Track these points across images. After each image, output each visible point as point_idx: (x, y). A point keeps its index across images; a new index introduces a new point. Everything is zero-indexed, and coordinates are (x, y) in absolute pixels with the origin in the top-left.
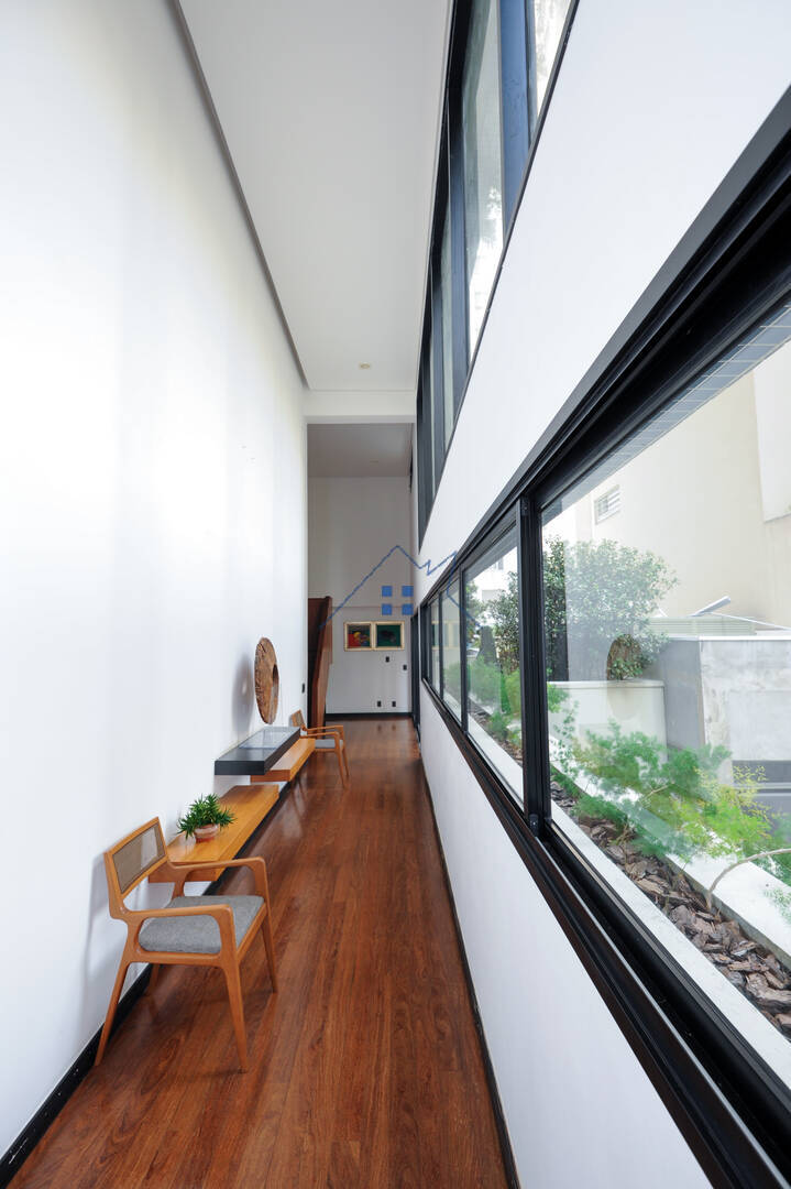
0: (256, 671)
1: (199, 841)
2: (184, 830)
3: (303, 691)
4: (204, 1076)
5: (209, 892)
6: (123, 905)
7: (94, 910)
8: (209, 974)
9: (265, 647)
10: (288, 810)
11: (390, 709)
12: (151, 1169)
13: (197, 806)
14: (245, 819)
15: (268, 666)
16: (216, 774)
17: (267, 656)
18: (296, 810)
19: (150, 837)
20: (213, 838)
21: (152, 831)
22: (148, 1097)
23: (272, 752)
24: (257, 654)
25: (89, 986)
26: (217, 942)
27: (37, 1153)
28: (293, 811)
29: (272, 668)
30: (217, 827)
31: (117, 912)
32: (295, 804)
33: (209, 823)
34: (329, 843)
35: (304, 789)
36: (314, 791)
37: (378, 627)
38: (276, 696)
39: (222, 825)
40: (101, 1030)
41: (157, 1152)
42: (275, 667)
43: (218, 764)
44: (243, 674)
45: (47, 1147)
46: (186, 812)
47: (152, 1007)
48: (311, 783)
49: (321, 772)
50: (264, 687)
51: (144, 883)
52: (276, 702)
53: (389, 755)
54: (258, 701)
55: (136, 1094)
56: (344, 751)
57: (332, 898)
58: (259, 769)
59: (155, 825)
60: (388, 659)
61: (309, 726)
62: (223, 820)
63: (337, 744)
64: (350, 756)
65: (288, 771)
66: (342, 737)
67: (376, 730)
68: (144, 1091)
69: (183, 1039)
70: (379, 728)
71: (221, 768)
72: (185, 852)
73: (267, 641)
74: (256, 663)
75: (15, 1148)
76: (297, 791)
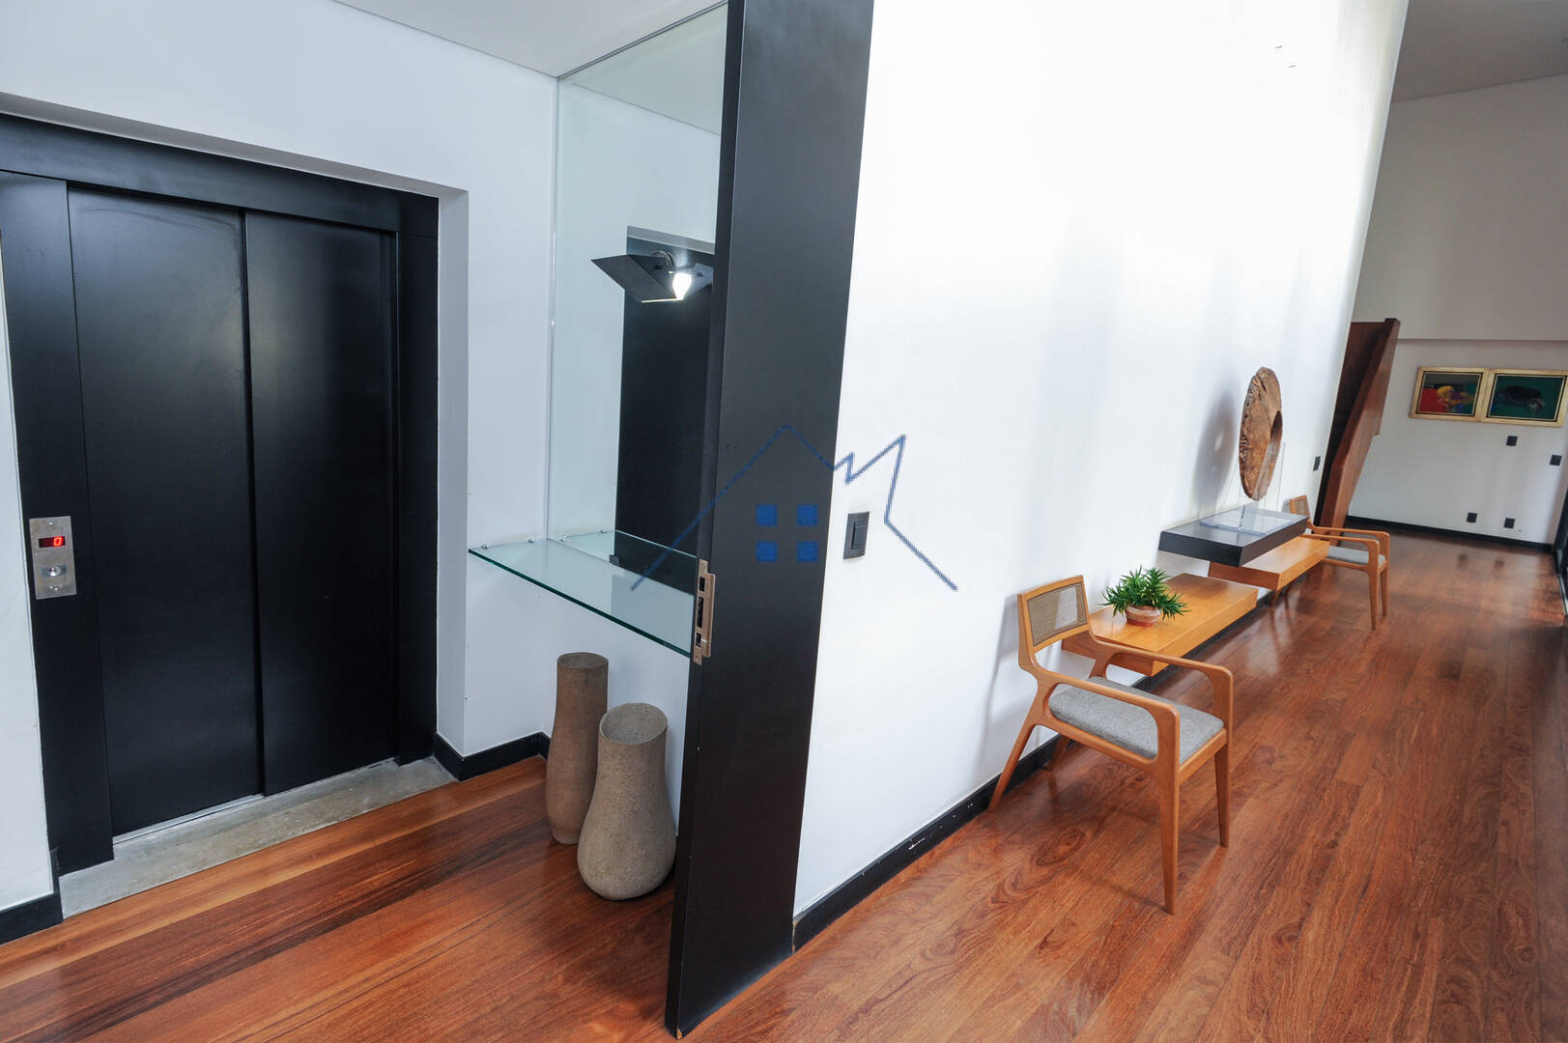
0: (1245, 416)
1: (1131, 622)
2: (1112, 602)
3: (1316, 468)
4: (1114, 887)
5: (1140, 686)
6: (1034, 658)
7: (1002, 653)
8: (1127, 782)
9: (1265, 383)
10: (1260, 631)
11: (1496, 529)
12: (1045, 943)
13: (1133, 580)
14: (1200, 618)
15: (1266, 411)
16: (1161, 548)
17: (1267, 398)
18: (1275, 637)
19: (1069, 596)
20: (1151, 624)
21: (1073, 590)
22: (1045, 871)
23: (1255, 539)
24: (1250, 391)
25: (990, 729)
26: (1152, 745)
27: (931, 856)
28: (1267, 638)
29: (1273, 416)
30: (1159, 613)
31: (1027, 663)
32: (1274, 628)
33: (1149, 604)
34: (1337, 696)
35: (1293, 613)
36: (1310, 621)
37: (1501, 380)
38: (1274, 458)
39: (1165, 613)
40: (998, 778)
41: (1053, 930)
42: (1279, 416)
43: (1164, 535)
44: (1220, 420)
45: (943, 855)
46: (1115, 583)
47: (1053, 785)
48: (1305, 606)
49: (1329, 597)
50: (1256, 445)
51: (1057, 645)
52: (1271, 468)
53: (1484, 603)
54: (1242, 462)
55: (1032, 859)
56: (1384, 574)
57: (1335, 771)
58: (1228, 559)
59: (1078, 583)
60: (1512, 441)
61: (1317, 522)
62: (1170, 608)
63: (1373, 560)
64: (1394, 585)
65: (1275, 576)
66: (1384, 552)
67: (1454, 561)
68: (1040, 863)
69: (1089, 835)
70: (1463, 559)
71: (1169, 542)
72: (1111, 627)
73: (1270, 373)
74: (1247, 404)
75: (915, 838)
76: (1280, 611)
